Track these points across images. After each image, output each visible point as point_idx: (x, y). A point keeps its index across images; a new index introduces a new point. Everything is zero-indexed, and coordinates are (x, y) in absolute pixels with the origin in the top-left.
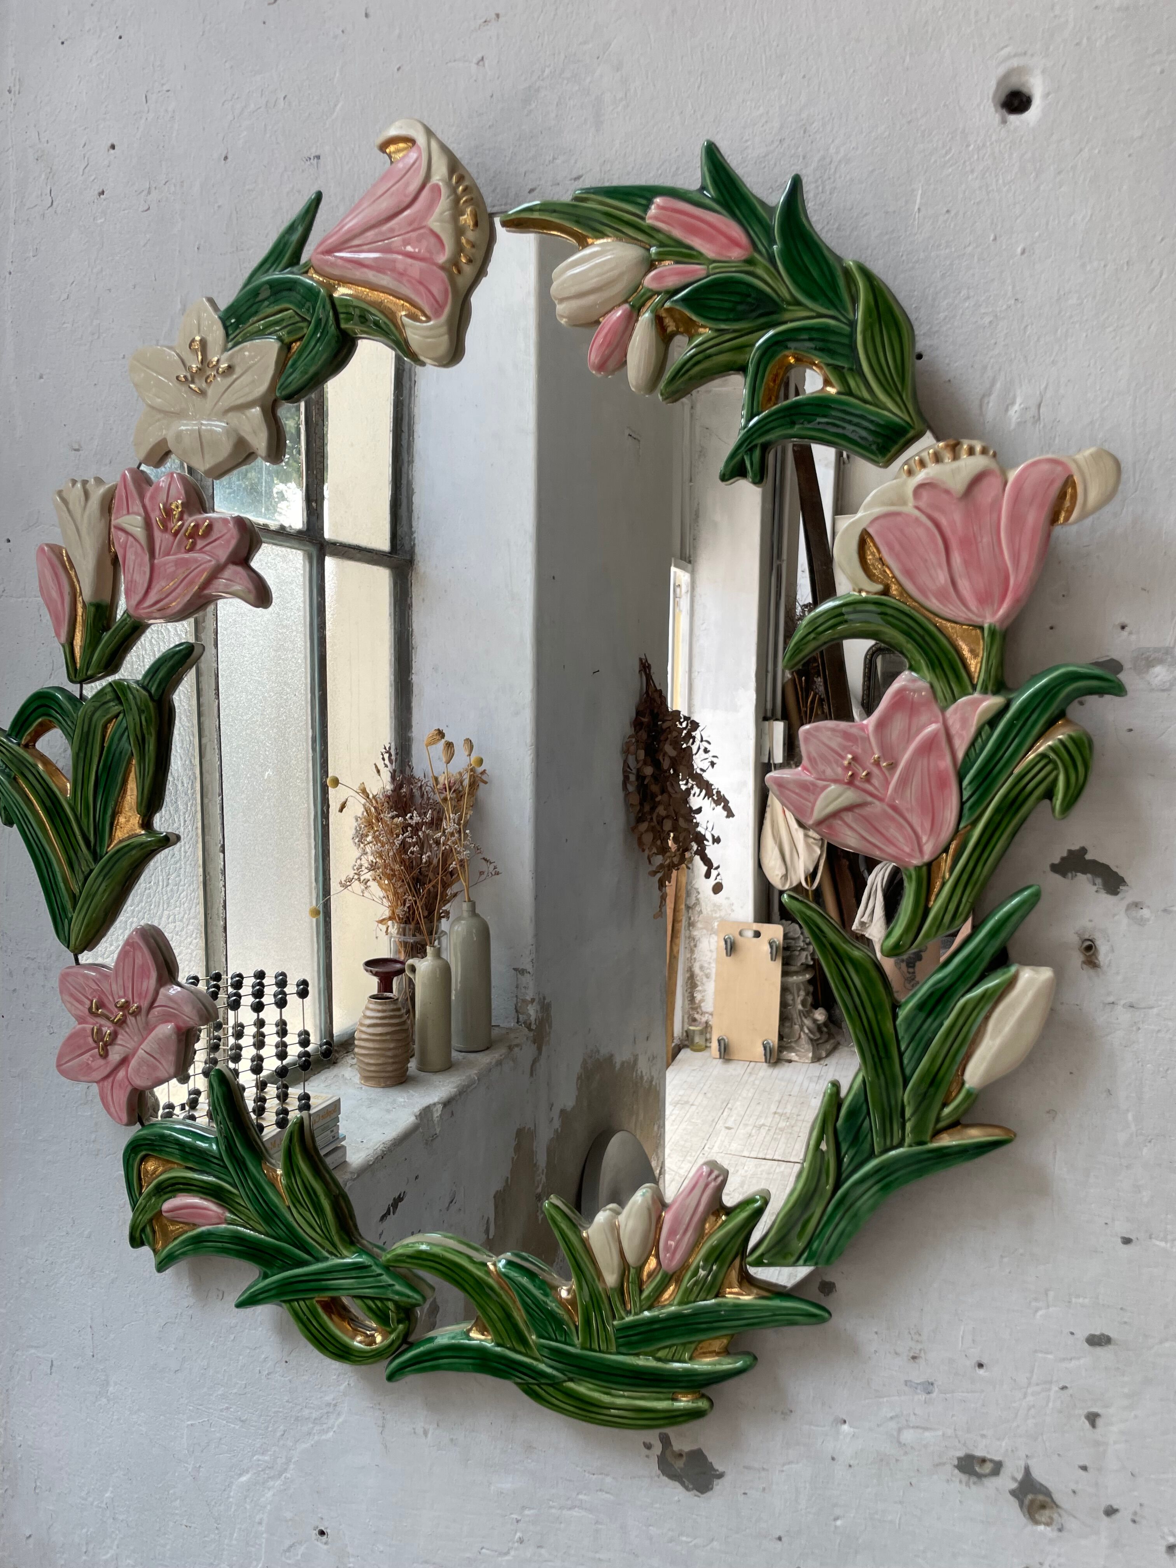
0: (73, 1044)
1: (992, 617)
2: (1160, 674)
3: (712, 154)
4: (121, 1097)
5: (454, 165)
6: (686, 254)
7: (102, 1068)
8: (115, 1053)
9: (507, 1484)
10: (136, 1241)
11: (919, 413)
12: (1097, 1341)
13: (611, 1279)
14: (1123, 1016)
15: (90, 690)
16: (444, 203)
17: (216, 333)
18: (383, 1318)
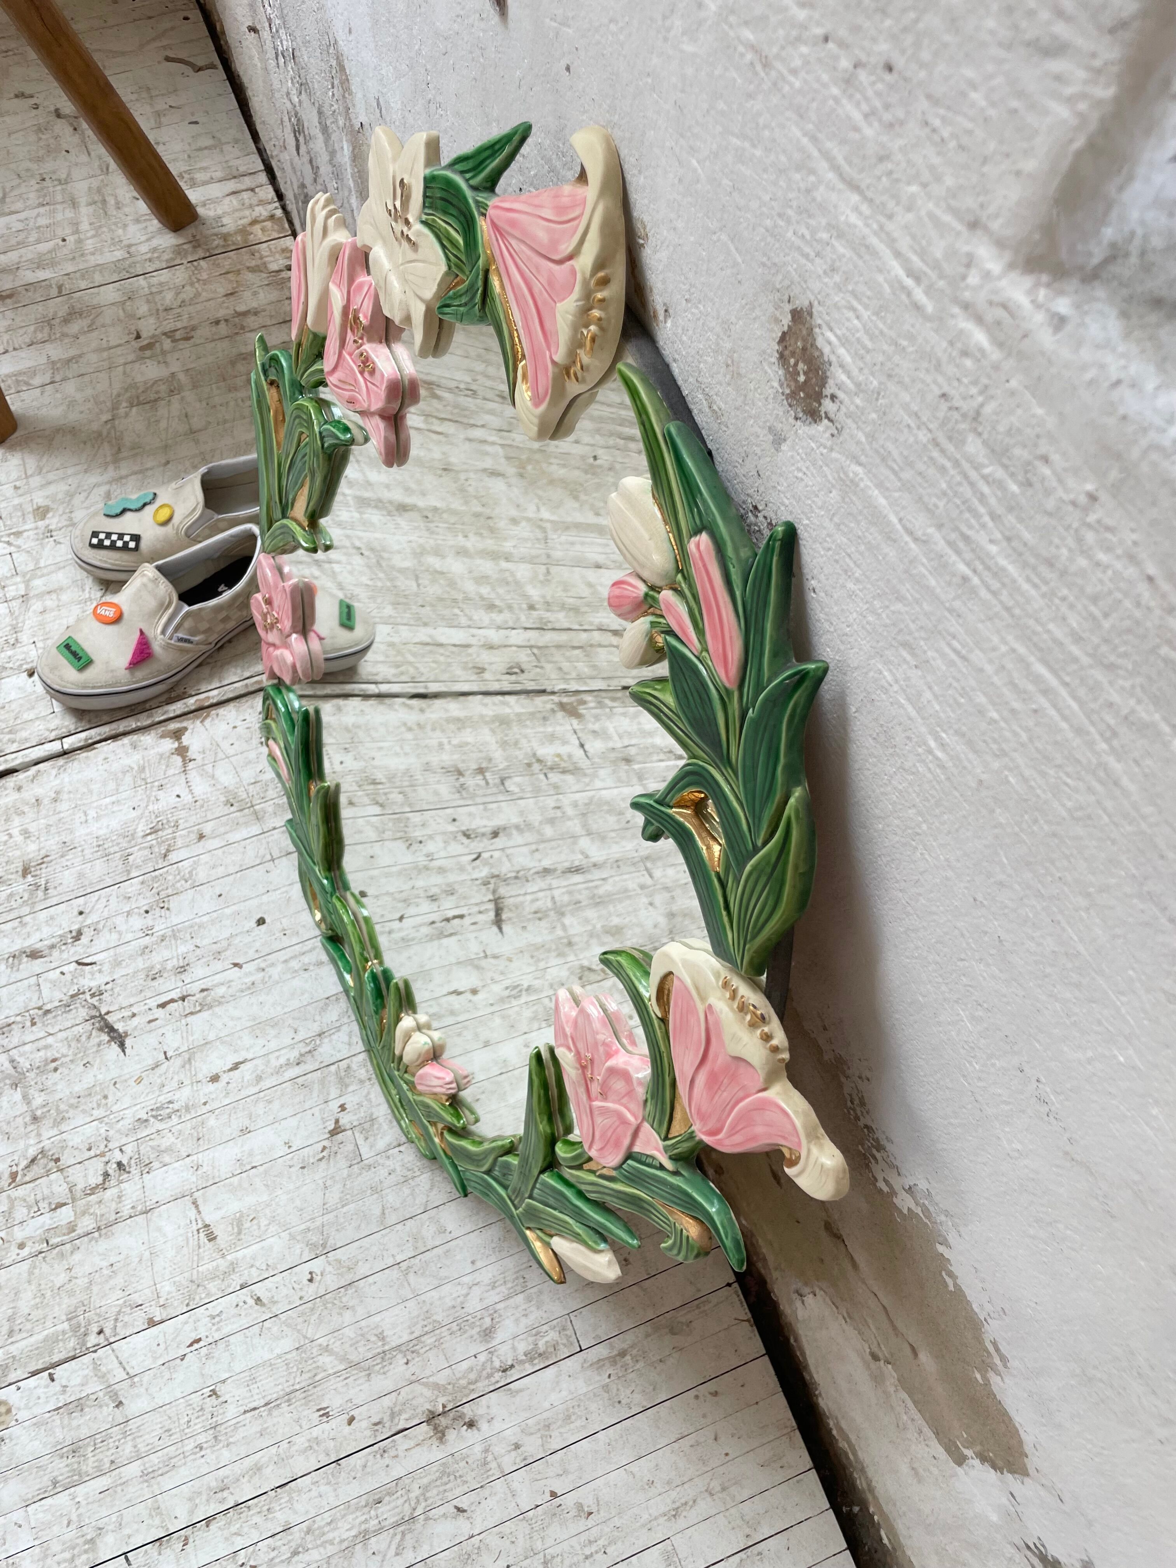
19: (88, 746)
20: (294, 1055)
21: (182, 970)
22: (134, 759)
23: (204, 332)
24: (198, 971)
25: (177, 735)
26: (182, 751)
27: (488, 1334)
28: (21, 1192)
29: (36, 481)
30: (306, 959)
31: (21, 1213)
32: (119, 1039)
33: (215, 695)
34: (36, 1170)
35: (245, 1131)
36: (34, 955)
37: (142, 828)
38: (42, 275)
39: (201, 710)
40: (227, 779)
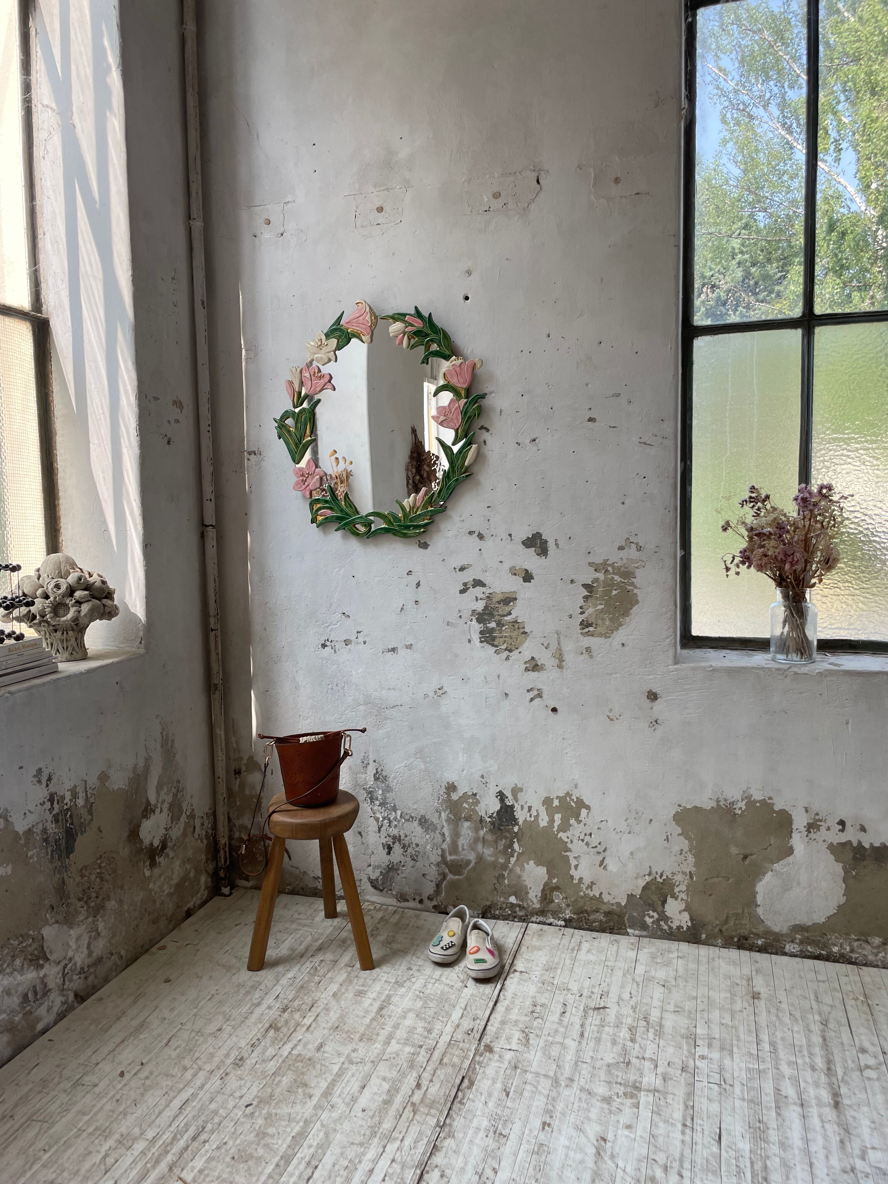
0: (297, 483)
1: (465, 386)
2: (493, 395)
3: (416, 308)
4: (308, 493)
5: (370, 308)
6: (412, 325)
7: (304, 487)
8: (306, 484)
9: (390, 557)
10: (312, 522)
11: (452, 352)
12: (488, 507)
13: (408, 510)
14: (490, 452)
15: (297, 410)
16: (369, 315)
17: (324, 337)
18: (365, 526)
19: (503, 985)
20: (635, 985)
21: (592, 992)
22: (516, 980)
23: (378, 926)
24: (596, 990)
25: (515, 971)
26: (521, 972)
27: (738, 984)
28: (638, 1034)
29: (397, 967)
30: (608, 975)
31: (645, 1037)
32: (604, 1008)
33: (510, 961)
34: (634, 1031)
35: (652, 998)
36: (564, 1013)
37: (541, 985)
38: (320, 942)
39: (512, 964)
40: (539, 969)
